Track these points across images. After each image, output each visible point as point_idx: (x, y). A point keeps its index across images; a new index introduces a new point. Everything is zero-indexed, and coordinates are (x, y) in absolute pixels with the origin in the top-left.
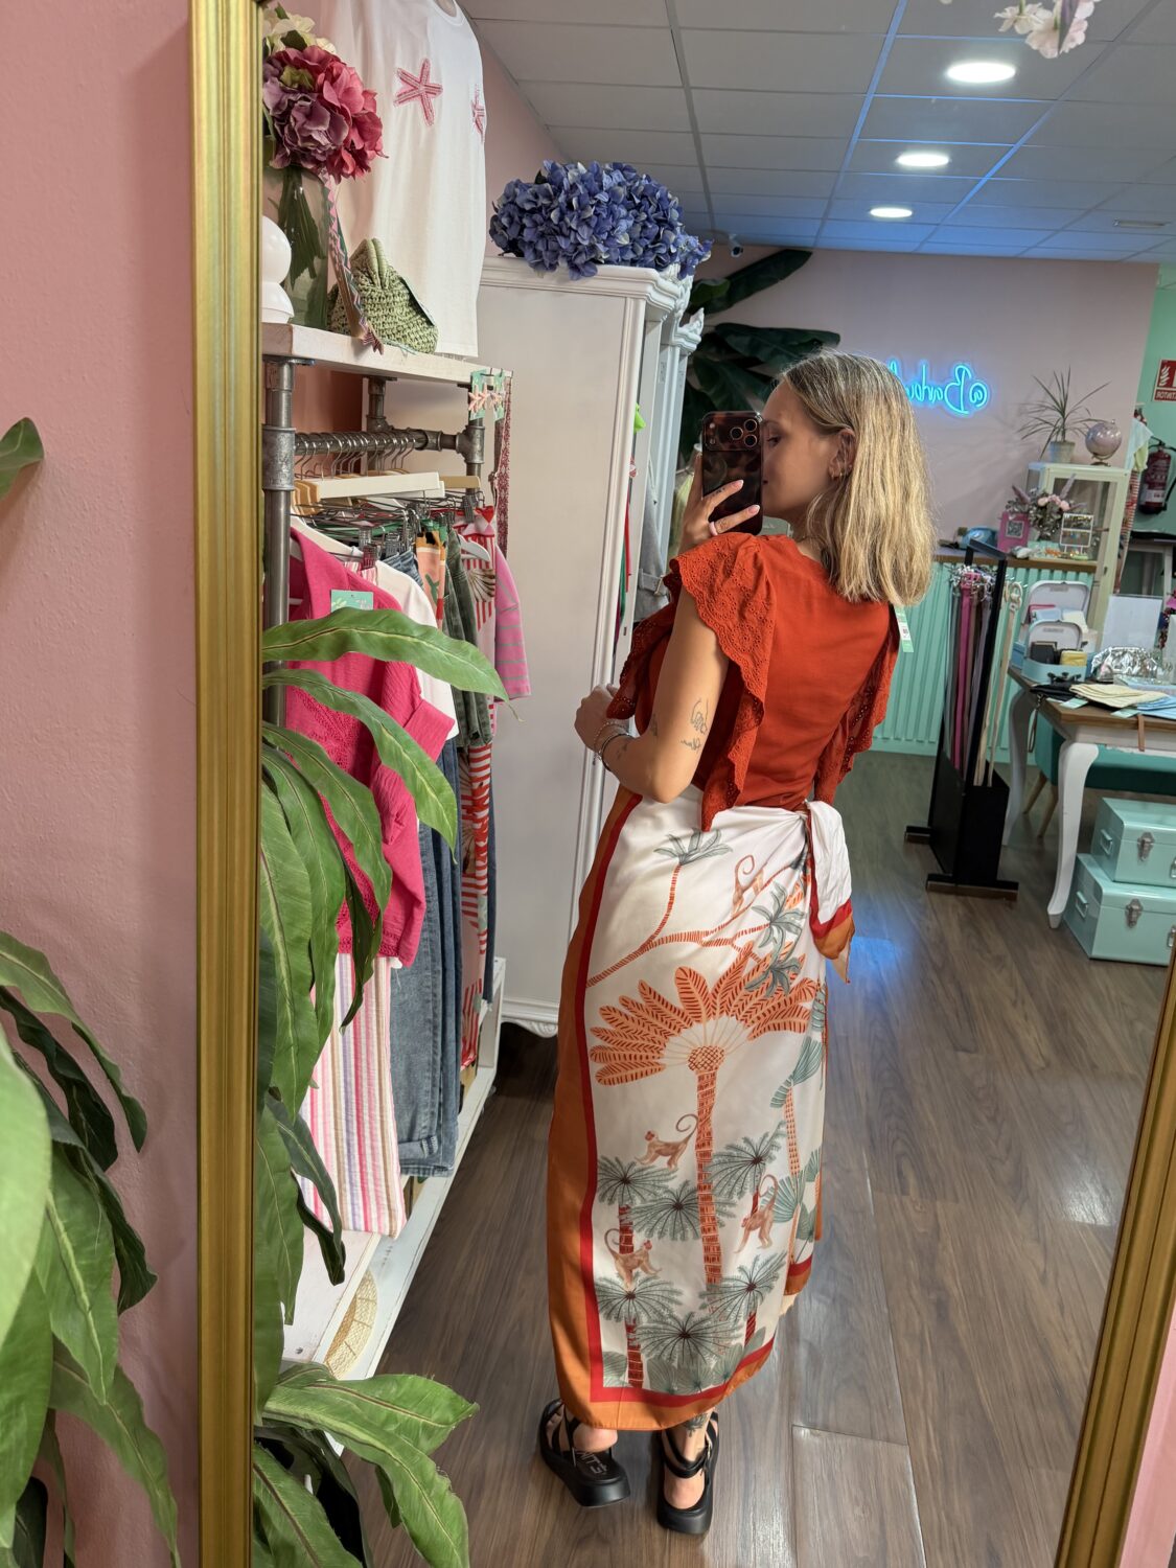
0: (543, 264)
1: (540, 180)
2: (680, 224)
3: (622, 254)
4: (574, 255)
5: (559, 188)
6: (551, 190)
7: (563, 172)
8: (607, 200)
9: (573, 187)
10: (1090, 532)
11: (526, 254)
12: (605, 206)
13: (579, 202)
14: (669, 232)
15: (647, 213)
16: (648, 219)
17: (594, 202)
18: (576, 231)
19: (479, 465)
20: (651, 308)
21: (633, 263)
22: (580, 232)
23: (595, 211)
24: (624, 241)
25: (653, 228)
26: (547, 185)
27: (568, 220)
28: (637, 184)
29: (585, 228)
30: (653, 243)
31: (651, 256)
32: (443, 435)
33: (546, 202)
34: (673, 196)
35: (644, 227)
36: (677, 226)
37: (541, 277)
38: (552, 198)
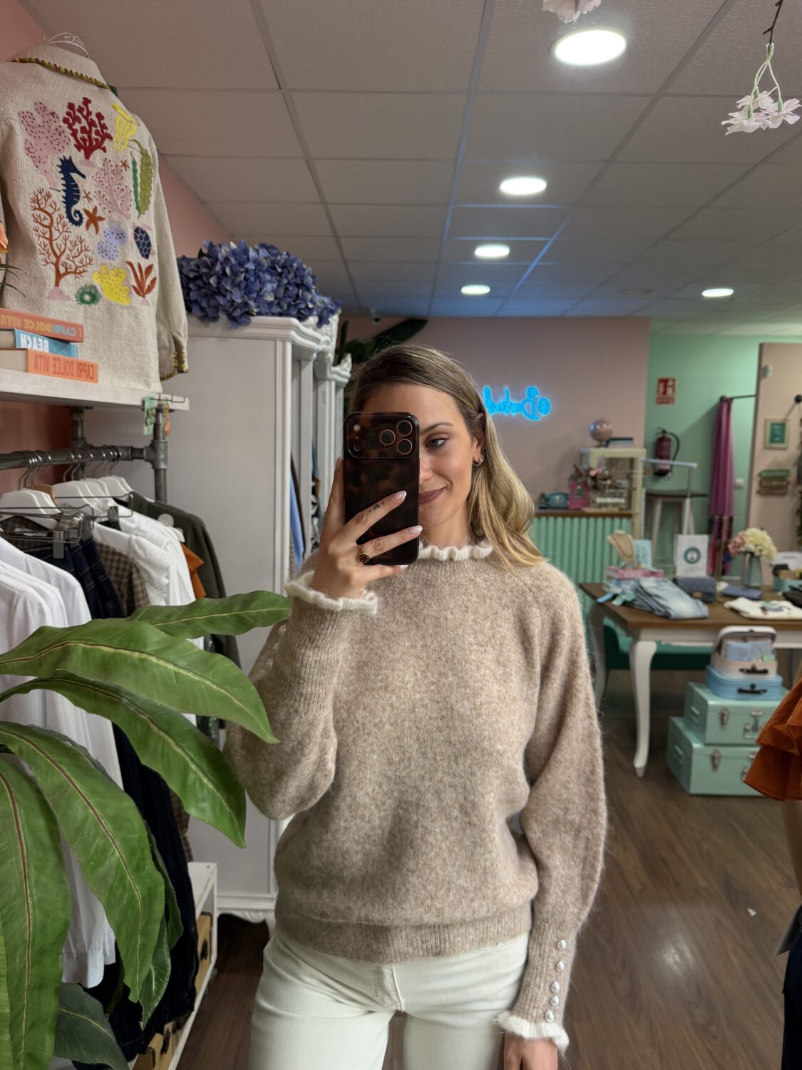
0: (208, 318)
1: (201, 254)
2: (314, 287)
3: (269, 308)
4: (231, 310)
5: (217, 260)
6: (209, 263)
7: (218, 248)
8: (253, 268)
9: (227, 259)
11: (194, 310)
12: (252, 273)
13: (232, 270)
14: (306, 293)
15: (288, 279)
16: (289, 283)
17: (243, 270)
18: (231, 292)
19: (165, 470)
20: (296, 348)
21: (280, 315)
22: (233, 291)
23: (245, 277)
24: (270, 298)
25: (293, 290)
26: (205, 258)
27: (223, 283)
28: (279, 258)
29: (237, 288)
30: (295, 301)
31: (294, 310)
32: (133, 449)
33: (205, 270)
34: (307, 265)
35: (286, 289)
36: (312, 288)
37: (207, 327)
38: (211, 267)
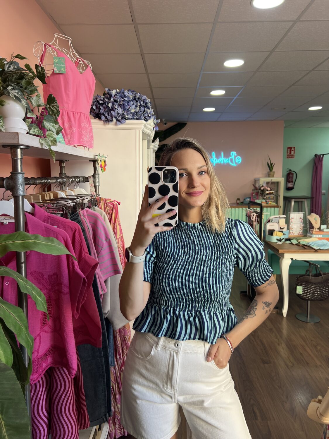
0: (107, 121)
1: (104, 94)
2: (151, 107)
3: (133, 116)
4: (117, 117)
5: (111, 96)
6: (108, 97)
7: (112, 91)
8: (127, 99)
10: (274, 196)
11: (102, 118)
12: (126, 101)
14: (147, 109)
16: (140, 105)
17: (123, 100)
18: (117, 109)
20: (144, 134)
21: (137, 119)
23: (123, 103)
25: (142, 109)
26: (107, 95)
27: (114, 106)
28: (136, 95)
29: (120, 108)
30: (143, 113)
31: (143, 117)
33: (106, 100)
34: (148, 99)
35: (140, 108)
36: (150, 108)
37: (108, 125)
38: (109, 99)
